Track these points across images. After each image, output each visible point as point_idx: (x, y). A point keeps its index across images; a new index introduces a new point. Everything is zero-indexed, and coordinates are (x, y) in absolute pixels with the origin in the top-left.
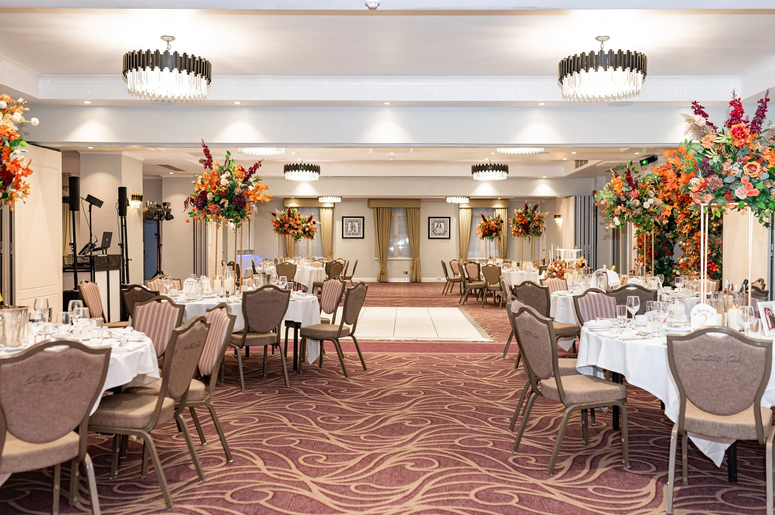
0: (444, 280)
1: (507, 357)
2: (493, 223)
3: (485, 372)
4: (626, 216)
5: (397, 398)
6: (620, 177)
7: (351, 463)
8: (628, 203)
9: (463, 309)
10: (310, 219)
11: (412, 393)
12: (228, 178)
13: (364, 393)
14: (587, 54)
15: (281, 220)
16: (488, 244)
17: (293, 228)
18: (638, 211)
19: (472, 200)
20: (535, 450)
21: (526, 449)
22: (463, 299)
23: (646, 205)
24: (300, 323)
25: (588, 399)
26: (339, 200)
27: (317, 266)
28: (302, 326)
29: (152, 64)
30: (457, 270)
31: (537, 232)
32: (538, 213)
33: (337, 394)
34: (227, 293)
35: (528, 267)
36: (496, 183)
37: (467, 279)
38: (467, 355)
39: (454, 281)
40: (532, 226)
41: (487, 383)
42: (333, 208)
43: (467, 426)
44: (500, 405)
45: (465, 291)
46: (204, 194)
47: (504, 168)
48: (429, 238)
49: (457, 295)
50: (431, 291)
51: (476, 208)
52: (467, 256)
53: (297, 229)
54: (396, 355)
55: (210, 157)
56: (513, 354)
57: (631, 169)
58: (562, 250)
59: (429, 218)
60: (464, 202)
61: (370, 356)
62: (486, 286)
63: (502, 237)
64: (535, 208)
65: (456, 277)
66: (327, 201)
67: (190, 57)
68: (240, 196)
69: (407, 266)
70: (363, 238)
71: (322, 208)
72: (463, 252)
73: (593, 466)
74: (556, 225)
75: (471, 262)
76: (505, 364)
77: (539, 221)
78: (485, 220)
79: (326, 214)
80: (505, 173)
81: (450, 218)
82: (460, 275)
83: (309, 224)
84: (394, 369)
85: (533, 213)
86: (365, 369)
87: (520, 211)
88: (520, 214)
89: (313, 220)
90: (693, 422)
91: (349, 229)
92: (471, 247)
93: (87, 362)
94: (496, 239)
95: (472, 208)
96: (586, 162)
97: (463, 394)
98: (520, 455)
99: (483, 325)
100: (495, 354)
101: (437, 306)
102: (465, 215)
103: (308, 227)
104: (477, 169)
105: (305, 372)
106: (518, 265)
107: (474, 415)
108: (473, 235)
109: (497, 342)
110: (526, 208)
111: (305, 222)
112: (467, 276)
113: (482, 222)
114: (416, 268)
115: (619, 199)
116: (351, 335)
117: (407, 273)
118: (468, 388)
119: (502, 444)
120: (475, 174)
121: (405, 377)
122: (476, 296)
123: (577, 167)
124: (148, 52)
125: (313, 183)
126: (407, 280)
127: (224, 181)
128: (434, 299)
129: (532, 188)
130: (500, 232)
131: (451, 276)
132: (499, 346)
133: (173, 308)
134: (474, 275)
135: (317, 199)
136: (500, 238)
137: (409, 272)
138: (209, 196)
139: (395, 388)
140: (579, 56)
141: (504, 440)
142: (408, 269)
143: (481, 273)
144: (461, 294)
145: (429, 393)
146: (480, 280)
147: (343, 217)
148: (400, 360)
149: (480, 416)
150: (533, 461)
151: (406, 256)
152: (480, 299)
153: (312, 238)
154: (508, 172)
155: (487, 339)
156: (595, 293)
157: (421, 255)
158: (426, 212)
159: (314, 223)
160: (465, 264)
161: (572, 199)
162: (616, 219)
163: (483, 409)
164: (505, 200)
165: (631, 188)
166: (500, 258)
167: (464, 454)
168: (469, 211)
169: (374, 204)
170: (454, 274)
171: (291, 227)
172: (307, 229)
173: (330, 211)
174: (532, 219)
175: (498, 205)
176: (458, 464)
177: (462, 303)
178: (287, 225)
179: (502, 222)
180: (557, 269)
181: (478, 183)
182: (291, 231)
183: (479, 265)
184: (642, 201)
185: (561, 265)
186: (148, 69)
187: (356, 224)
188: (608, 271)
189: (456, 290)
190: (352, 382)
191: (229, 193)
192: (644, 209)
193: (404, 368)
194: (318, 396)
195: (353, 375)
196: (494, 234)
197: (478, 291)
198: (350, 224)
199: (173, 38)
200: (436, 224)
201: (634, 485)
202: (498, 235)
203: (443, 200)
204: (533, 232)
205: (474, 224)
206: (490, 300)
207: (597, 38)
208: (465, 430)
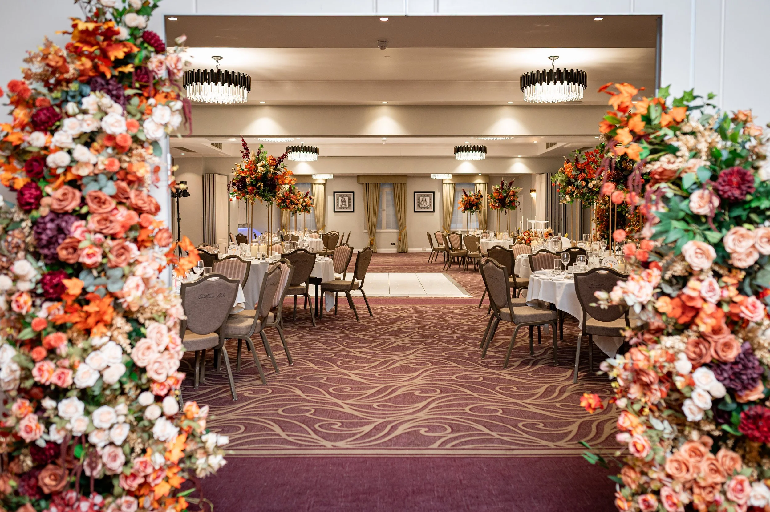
0: (429, 250)
1: (482, 307)
2: (473, 197)
3: (466, 317)
4: (575, 194)
5: (398, 332)
6: (570, 163)
7: (373, 364)
8: (576, 183)
9: (447, 274)
10: (306, 195)
11: (409, 329)
12: (263, 166)
13: (374, 329)
14: (541, 72)
15: (283, 196)
16: (469, 217)
17: (294, 204)
18: (584, 190)
19: (454, 176)
20: (495, 357)
21: (491, 357)
22: (447, 266)
23: (590, 185)
24: (321, 279)
25: (530, 319)
26: (331, 177)
27: (316, 238)
28: (323, 282)
29: (209, 79)
30: (441, 240)
31: (512, 205)
32: (512, 189)
33: (353, 330)
34: (263, 256)
35: (504, 237)
36: (476, 163)
37: (450, 249)
38: (451, 306)
39: (438, 250)
40: (507, 200)
41: (465, 323)
42: (325, 184)
43: (450, 346)
44: (475, 335)
45: (448, 259)
46: (244, 178)
47: (483, 149)
48: (415, 211)
49: (441, 263)
50: (417, 260)
51: (459, 184)
52: (450, 228)
53: (297, 204)
54: (393, 306)
55: (247, 149)
56: (486, 304)
57: (579, 157)
58: (533, 222)
59: (415, 193)
60: (447, 178)
61: (374, 307)
62: (466, 255)
63: (482, 210)
64: (511, 184)
65: (441, 247)
66: (320, 178)
67: (236, 74)
68: (272, 179)
69: (394, 238)
70: (353, 211)
71: (315, 184)
72: (446, 224)
73: (534, 364)
74: (531, 199)
75: (453, 233)
76: (481, 311)
77: (514, 196)
78: (466, 195)
79: (319, 190)
80: (484, 154)
81: (434, 193)
82: (444, 245)
83: (306, 200)
84: (395, 315)
85: (508, 188)
86: (371, 315)
87: (497, 187)
88: (497, 190)
89: (309, 196)
90: (591, 327)
91: (340, 203)
92: (453, 219)
93: (228, 287)
94: (476, 213)
95: (454, 184)
96: (555, 144)
97: (447, 329)
98: (485, 360)
99: (463, 286)
100: (473, 305)
101: (424, 272)
102: (448, 189)
103: (305, 202)
104: (458, 150)
105: (325, 317)
106: (496, 235)
107: (456, 340)
108: (456, 208)
109: (475, 298)
110: (503, 184)
111: (302, 198)
112: (450, 246)
113: (464, 196)
114: (402, 239)
115: (569, 180)
116: (360, 288)
117: (394, 244)
118: (452, 326)
119: (474, 355)
120: (457, 154)
121: (402, 320)
122: (459, 263)
123: (547, 147)
124: (205, 70)
125: (311, 163)
126: (394, 250)
127: (260, 169)
128: (420, 267)
129: (508, 166)
130: (480, 206)
131: (436, 246)
132: (475, 300)
133: (242, 263)
134: (456, 244)
135: (311, 176)
136: (480, 212)
137: (396, 244)
138: (248, 180)
139: (396, 326)
140: (535, 72)
141: (476, 353)
142: (395, 240)
143: (463, 243)
144: (445, 263)
145: (422, 329)
146: (461, 249)
147: (334, 193)
148: (397, 310)
149: (460, 341)
150: (495, 362)
151: (393, 228)
152: (462, 266)
153: (309, 212)
154: (486, 153)
155: (467, 296)
156: (545, 253)
157: (407, 228)
158: (412, 187)
159: (310, 198)
160: (448, 235)
161: (544, 175)
162: (567, 197)
163: (462, 337)
164: (485, 176)
165: (579, 172)
166: (480, 229)
167: (449, 360)
168: (452, 186)
169: (362, 180)
170: (439, 244)
171: (292, 202)
172: (304, 204)
173: (322, 187)
174: (507, 194)
175: (479, 180)
176: (445, 364)
177: (446, 269)
178: (288, 201)
179: (482, 196)
180: (525, 238)
181: (460, 162)
182: (293, 206)
183: (461, 236)
184: (587, 183)
185: (529, 234)
186: (205, 83)
187: (347, 199)
188: (562, 238)
189: (441, 259)
190: (362, 323)
191: (264, 178)
192: (589, 189)
193: (401, 314)
194: (339, 331)
195: (363, 319)
196: (475, 208)
197: (460, 258)
198: (340, 198)
199: (222, 58)
200: (421, 199)
201: (558, 372)
202: (478, 208)
203: (428, 176)
204: (509, 206)
205: (456, 199)
206: (471, 267)
207: (549, 58)
208: (450, 348)
